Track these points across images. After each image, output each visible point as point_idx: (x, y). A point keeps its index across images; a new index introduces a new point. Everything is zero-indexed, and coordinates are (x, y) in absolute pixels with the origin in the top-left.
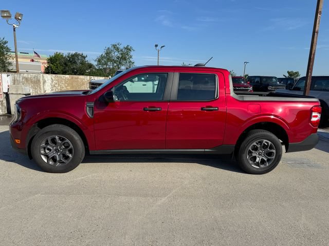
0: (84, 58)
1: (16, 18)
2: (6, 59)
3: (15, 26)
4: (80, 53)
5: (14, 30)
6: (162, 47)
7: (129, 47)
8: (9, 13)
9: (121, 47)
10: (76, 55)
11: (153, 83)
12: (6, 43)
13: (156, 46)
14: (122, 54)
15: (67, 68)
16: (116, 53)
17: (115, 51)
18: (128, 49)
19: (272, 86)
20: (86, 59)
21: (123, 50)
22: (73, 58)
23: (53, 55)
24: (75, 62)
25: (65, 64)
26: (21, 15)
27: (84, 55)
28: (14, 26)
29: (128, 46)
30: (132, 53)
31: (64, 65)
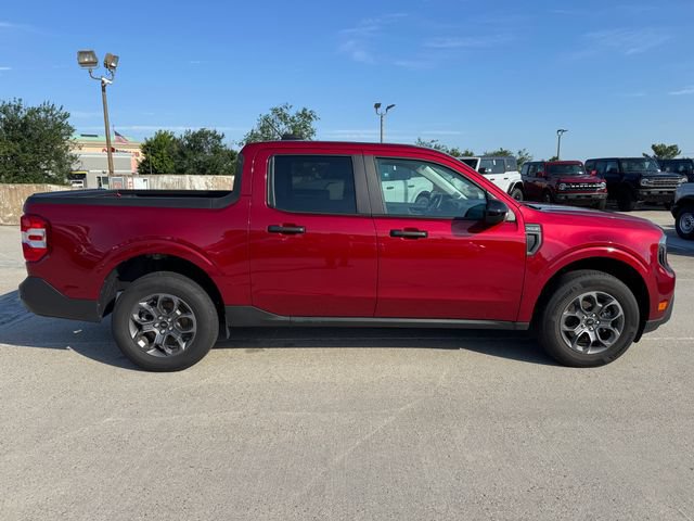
0: (219, 139)
1: (106, 65)
2: (67, 148)
3: (106, 81)
4: (211, 129)
5: (104, 90)
6: (389, 108)
7: (308, 112)
8: (94, 56)
9: (291, 113)
10: (203, 134)
11: (406, 183)
12: (66, 116)
13: (377, 106)
14: (293, 128)
15: (186, 162)
16: (282, 126)
17: (278, 121)
18: (306, 116)
19: (649, 177)
20: (223, 142)
21: (296, 119)
22: (197, 140)
23: (151, 136)
24: (201, 149)
25: (181, 153)
26: (115, 58)
27: (219, 133)
28: (103, 82)
29: (305, 110)
30: (314, 125)
31: (179, 156)
